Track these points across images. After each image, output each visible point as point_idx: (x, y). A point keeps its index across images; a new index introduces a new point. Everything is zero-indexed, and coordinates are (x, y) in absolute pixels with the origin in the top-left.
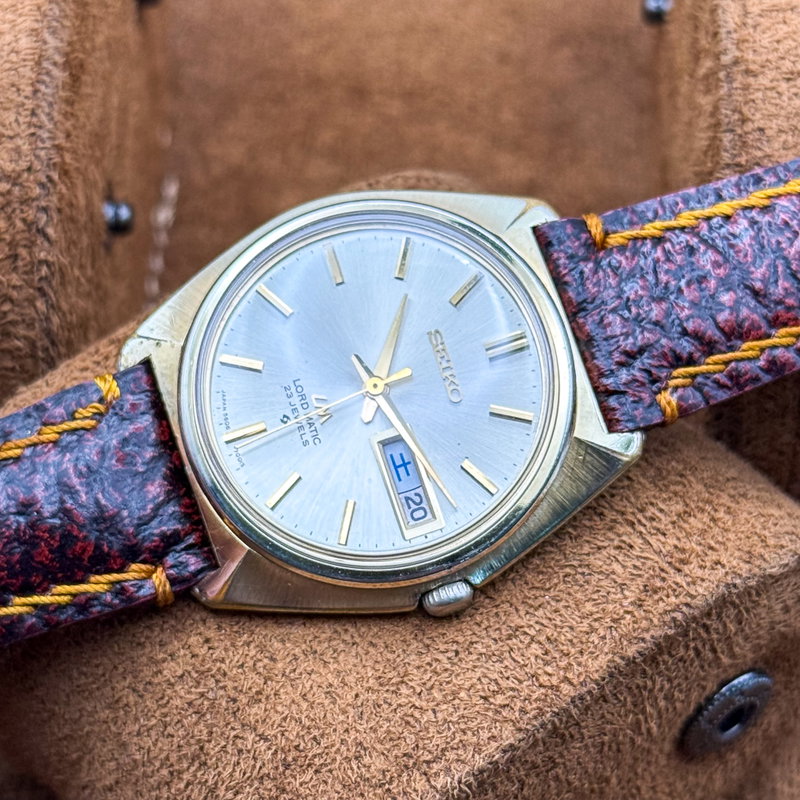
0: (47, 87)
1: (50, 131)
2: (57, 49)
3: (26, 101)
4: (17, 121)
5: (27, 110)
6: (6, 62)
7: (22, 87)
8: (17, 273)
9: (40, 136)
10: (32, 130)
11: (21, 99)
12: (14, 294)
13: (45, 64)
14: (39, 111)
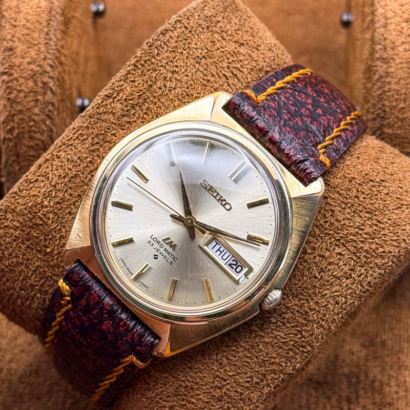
0: (54, 22)
1: (55, 42)
2: (58, 6)
3: (44, 28)
4: (39, 37)
5: (44, 32)
6: (34, 11)
7: (42, 22)
8: (38, 108)
9: (50, 44)
10: (46, 41)
11: (41, 27)
12: (36, 118)
13: (53, 13)
14: (50, 33)
